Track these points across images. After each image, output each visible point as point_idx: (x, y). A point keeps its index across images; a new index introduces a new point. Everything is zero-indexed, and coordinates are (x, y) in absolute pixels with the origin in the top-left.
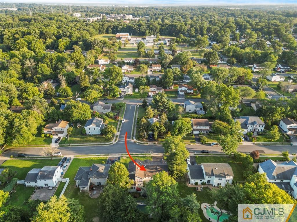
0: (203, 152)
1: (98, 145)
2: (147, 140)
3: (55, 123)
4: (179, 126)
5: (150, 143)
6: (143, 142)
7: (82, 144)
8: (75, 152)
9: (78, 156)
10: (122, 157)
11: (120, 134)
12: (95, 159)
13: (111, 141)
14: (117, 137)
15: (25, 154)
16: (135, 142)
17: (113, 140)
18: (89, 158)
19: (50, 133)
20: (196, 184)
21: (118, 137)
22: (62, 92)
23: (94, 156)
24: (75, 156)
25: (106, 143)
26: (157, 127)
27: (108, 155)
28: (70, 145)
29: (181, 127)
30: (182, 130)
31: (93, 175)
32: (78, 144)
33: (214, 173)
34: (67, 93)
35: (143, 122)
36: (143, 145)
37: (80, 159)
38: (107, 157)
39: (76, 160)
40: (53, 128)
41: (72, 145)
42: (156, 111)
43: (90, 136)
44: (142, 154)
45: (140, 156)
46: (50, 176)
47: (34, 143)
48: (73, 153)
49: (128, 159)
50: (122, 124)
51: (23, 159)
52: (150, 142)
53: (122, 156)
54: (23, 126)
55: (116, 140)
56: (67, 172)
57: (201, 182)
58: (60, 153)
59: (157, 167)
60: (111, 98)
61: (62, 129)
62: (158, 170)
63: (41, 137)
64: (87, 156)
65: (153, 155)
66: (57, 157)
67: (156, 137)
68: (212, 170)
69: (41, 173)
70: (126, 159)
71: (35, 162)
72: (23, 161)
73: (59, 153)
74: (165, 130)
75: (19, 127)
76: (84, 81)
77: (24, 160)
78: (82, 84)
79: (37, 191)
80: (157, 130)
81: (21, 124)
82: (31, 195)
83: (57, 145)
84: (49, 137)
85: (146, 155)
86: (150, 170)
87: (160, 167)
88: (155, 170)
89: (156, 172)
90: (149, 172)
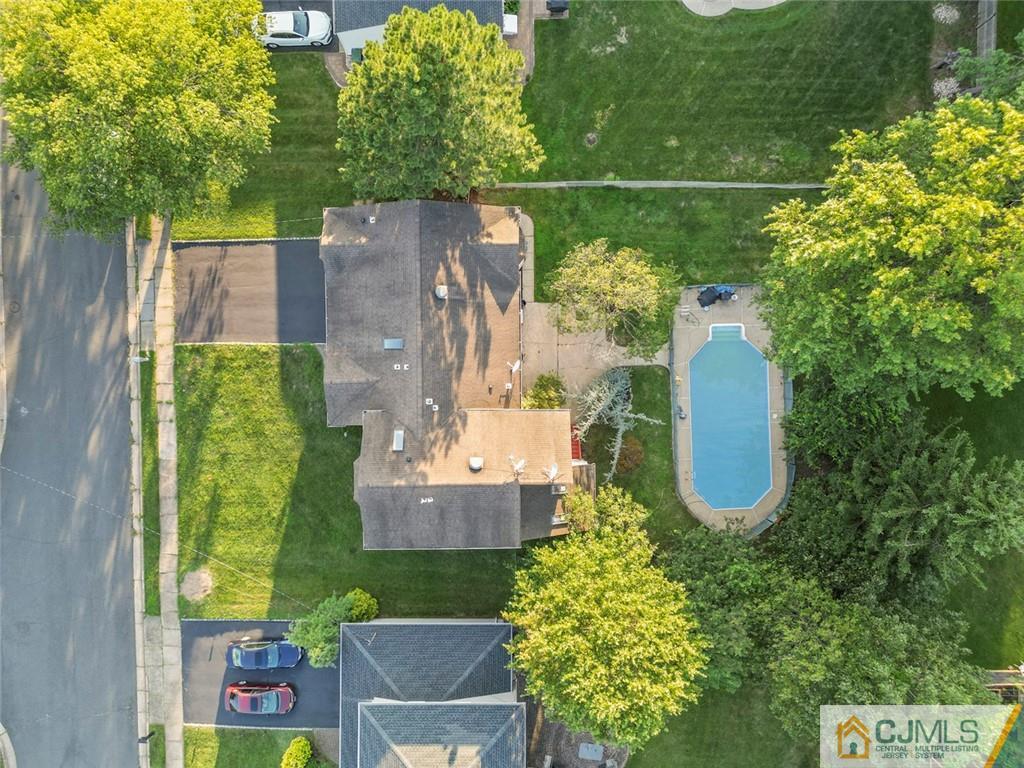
86: (471, 360)
87: (441, 273)
88: (470, 311)
89: (480, 309)
90: (484, 364)
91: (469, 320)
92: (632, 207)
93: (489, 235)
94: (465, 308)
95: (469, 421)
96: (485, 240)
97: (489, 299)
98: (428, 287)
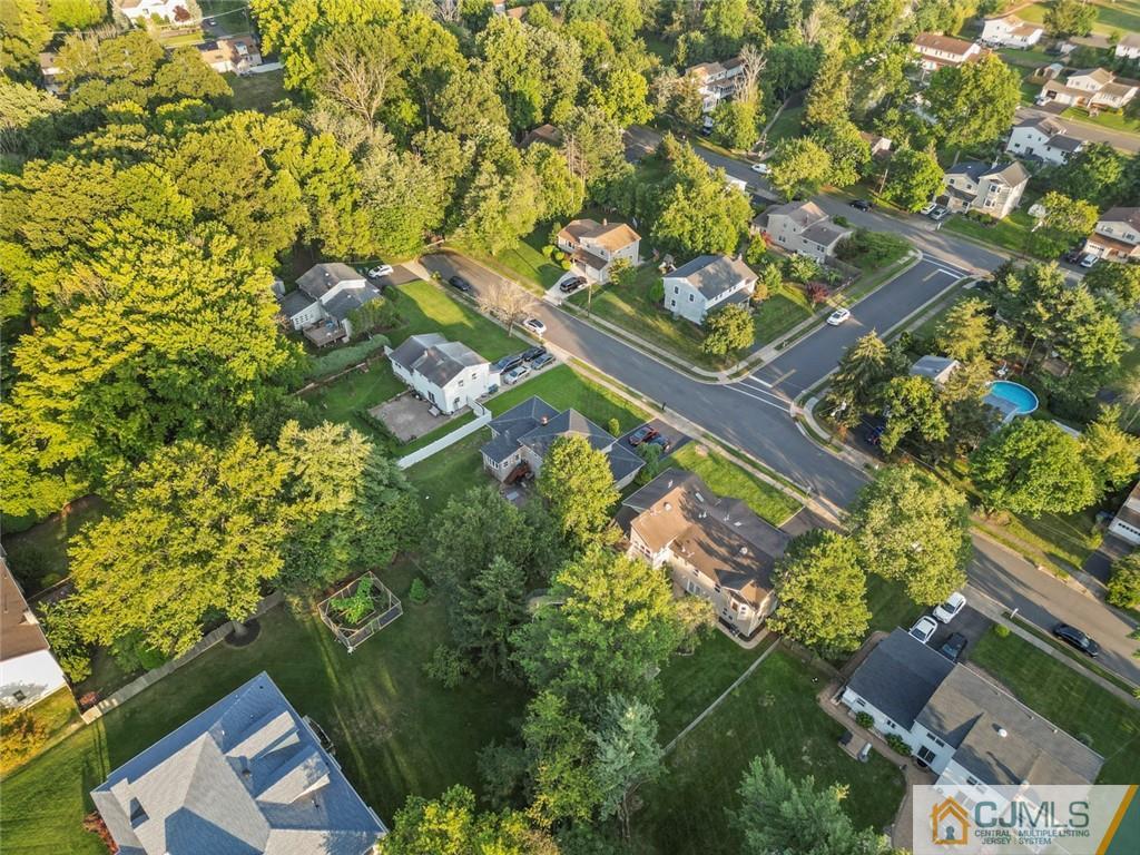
0: (1068, 636)
1: (667, 360)
2: (851, 438)
3: (602, 223)
4: (1018, 451)
5: (853, 456)
6: (825, 436)
7: (623, 332)
8: (581, 347)
9: (579, 364)
10: (698, 442)
11: (774, 362)
12: (615, 401)
13: (717, 370)
14: (753, 364)
15: (467, 284)
16: (796, 419)
17: (727, 368)
18: (601, 387)
19: (569, 249)
20: (864, 721)
21: (756, 369)
22: (721, 122)
23: (620, 388)
24: (572, 360)
25: (696, 369)
26: (905, 402)
27: (661, 410)
28: (592, 316)
29: (1027, 462)
30: (1027, 478)
31: (535, 441)
32: (613, 327)
33: (969, 740)
34: (733, 131)
35: (860, 352)
36: (819, 445)
37: (576, 377)
38: (649, 415)
39: (564, 371)
40: (582, 239)
41: (598, 320)
42: (1005, 334)
43: (669, 317)
44: (774, 477)
45: (761, 476)
46: (444, 375)
47: (514, 265)
48: (576, 347)
49: (710, 462)
50: (823, 325)
51: (454, 296)
52: (855, 452)
53: (703, 440)
54: (494, 193)
55: (737, 374)
56: (509, 392)
57: (889, 729)
58: (544, 329)
59: (741, 547)
60: (888, 206)
61: (605, 251)
62: (739, 560)
63: (541, 252)
64: (602, 378)
65: (814, 506)
66: (529, 335)
67: (890, 441)
68: (974, 721)
69: (432, 353)
70: (700, 457)
71: (469, 318)
72: (450, 302)
73: (541, 326)
74: (942, 433)
75: (482, 194)
76: (825, 97)
77: (453, 300)
78: (812, 110)
79: (405, 399)
80: (903, 417)
81: (492, 185)
82: (384, 403)
83: (559, 299)
84: (559, 262)
85: (787, 490)
86: (707, 541)
87: (751, 554)
88: (727, 554)
89: (725, 560)
90: (701, 544)
91: (723, 551)
92: (714, 689)
93: (752, 585)
94: (729, 552)
95: (684, 520)
96: (752, 581)
97: (727, 568)
98: (750, 546)
